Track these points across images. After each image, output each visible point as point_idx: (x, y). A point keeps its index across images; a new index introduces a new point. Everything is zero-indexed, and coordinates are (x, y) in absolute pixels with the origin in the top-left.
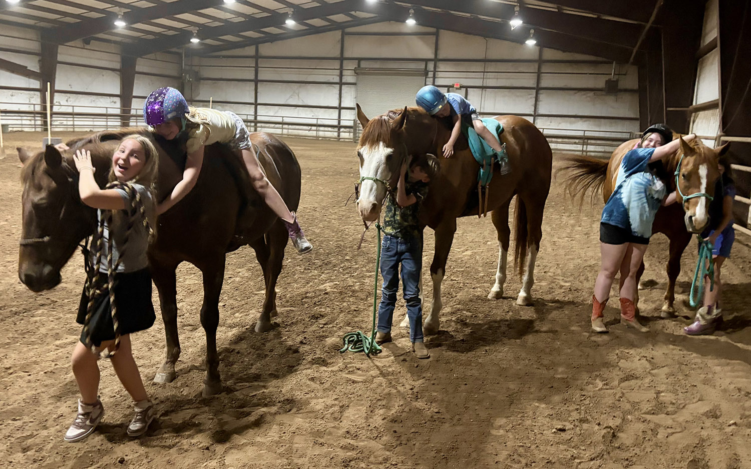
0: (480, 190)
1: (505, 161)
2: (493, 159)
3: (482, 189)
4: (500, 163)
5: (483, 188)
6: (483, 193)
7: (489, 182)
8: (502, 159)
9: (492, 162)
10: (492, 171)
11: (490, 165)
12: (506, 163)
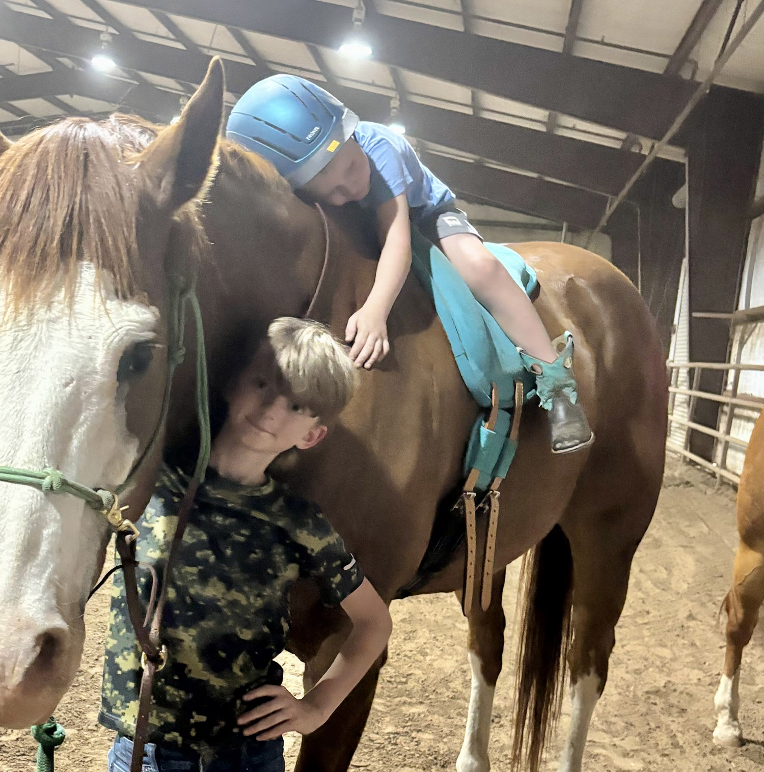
0: (470, 508)
1: (566, 400)
2: (520, 386)
3: (477, 501)
4: (548, 406)
5: (482, 496)
6: (482, 516)
7: (502, 474)
8: (557, 393)
9: (519, 401)
10: (514, 434)
11: (511, 411)
12: (569, 410)
